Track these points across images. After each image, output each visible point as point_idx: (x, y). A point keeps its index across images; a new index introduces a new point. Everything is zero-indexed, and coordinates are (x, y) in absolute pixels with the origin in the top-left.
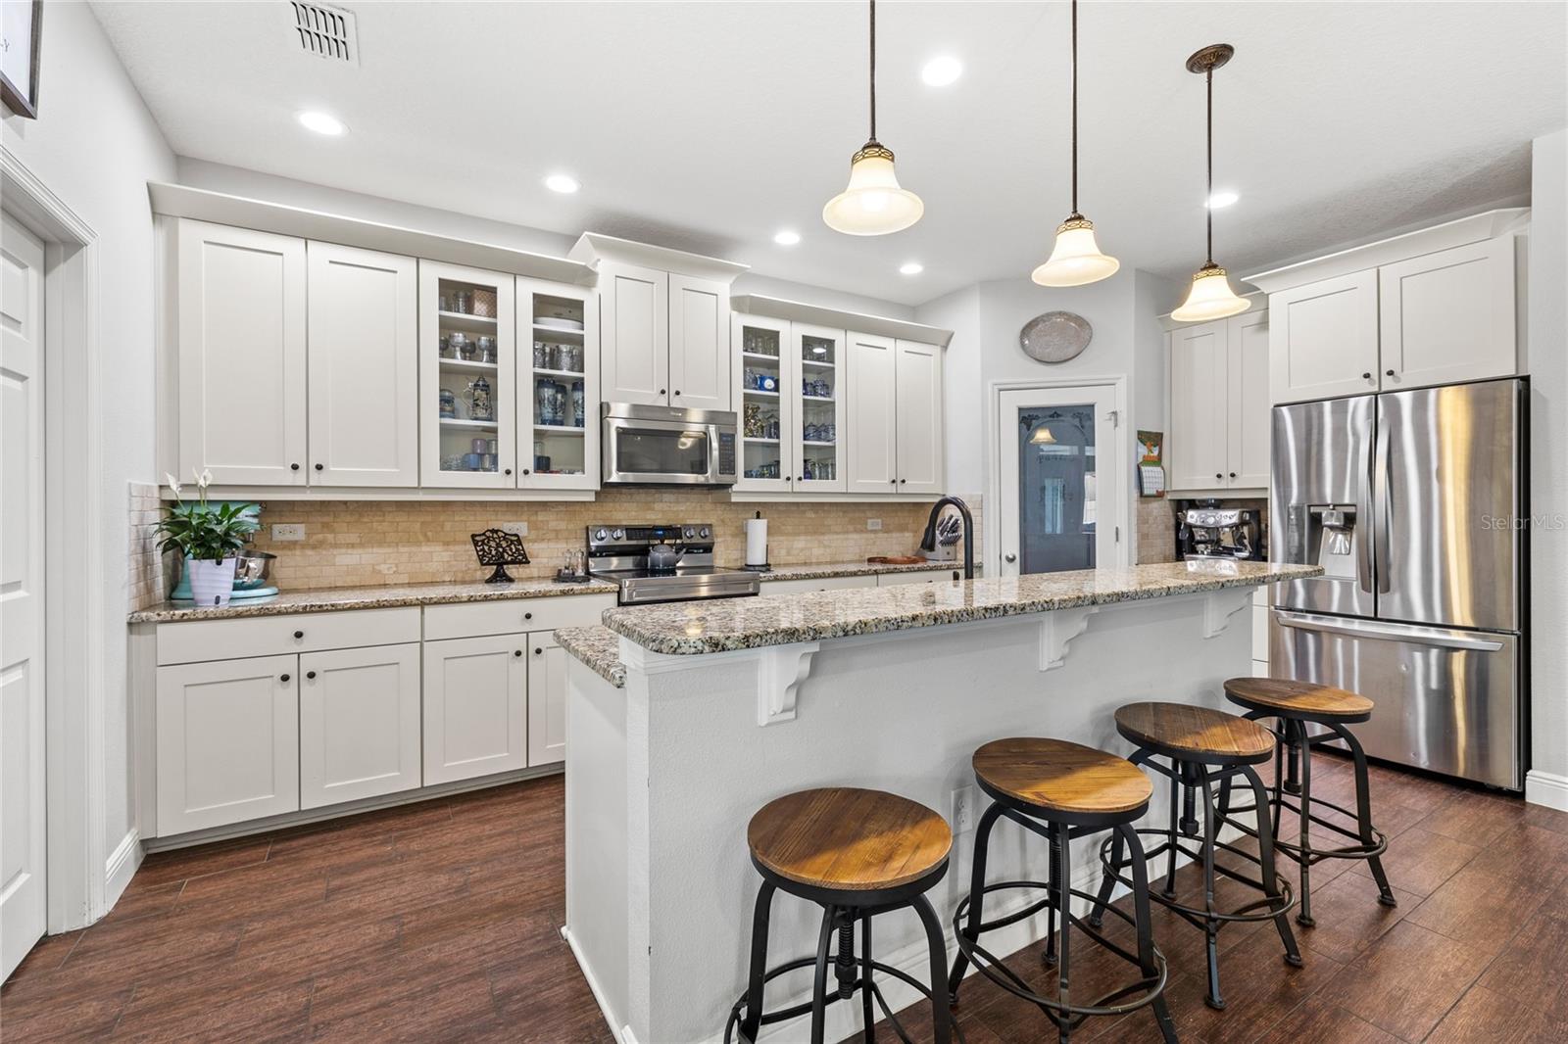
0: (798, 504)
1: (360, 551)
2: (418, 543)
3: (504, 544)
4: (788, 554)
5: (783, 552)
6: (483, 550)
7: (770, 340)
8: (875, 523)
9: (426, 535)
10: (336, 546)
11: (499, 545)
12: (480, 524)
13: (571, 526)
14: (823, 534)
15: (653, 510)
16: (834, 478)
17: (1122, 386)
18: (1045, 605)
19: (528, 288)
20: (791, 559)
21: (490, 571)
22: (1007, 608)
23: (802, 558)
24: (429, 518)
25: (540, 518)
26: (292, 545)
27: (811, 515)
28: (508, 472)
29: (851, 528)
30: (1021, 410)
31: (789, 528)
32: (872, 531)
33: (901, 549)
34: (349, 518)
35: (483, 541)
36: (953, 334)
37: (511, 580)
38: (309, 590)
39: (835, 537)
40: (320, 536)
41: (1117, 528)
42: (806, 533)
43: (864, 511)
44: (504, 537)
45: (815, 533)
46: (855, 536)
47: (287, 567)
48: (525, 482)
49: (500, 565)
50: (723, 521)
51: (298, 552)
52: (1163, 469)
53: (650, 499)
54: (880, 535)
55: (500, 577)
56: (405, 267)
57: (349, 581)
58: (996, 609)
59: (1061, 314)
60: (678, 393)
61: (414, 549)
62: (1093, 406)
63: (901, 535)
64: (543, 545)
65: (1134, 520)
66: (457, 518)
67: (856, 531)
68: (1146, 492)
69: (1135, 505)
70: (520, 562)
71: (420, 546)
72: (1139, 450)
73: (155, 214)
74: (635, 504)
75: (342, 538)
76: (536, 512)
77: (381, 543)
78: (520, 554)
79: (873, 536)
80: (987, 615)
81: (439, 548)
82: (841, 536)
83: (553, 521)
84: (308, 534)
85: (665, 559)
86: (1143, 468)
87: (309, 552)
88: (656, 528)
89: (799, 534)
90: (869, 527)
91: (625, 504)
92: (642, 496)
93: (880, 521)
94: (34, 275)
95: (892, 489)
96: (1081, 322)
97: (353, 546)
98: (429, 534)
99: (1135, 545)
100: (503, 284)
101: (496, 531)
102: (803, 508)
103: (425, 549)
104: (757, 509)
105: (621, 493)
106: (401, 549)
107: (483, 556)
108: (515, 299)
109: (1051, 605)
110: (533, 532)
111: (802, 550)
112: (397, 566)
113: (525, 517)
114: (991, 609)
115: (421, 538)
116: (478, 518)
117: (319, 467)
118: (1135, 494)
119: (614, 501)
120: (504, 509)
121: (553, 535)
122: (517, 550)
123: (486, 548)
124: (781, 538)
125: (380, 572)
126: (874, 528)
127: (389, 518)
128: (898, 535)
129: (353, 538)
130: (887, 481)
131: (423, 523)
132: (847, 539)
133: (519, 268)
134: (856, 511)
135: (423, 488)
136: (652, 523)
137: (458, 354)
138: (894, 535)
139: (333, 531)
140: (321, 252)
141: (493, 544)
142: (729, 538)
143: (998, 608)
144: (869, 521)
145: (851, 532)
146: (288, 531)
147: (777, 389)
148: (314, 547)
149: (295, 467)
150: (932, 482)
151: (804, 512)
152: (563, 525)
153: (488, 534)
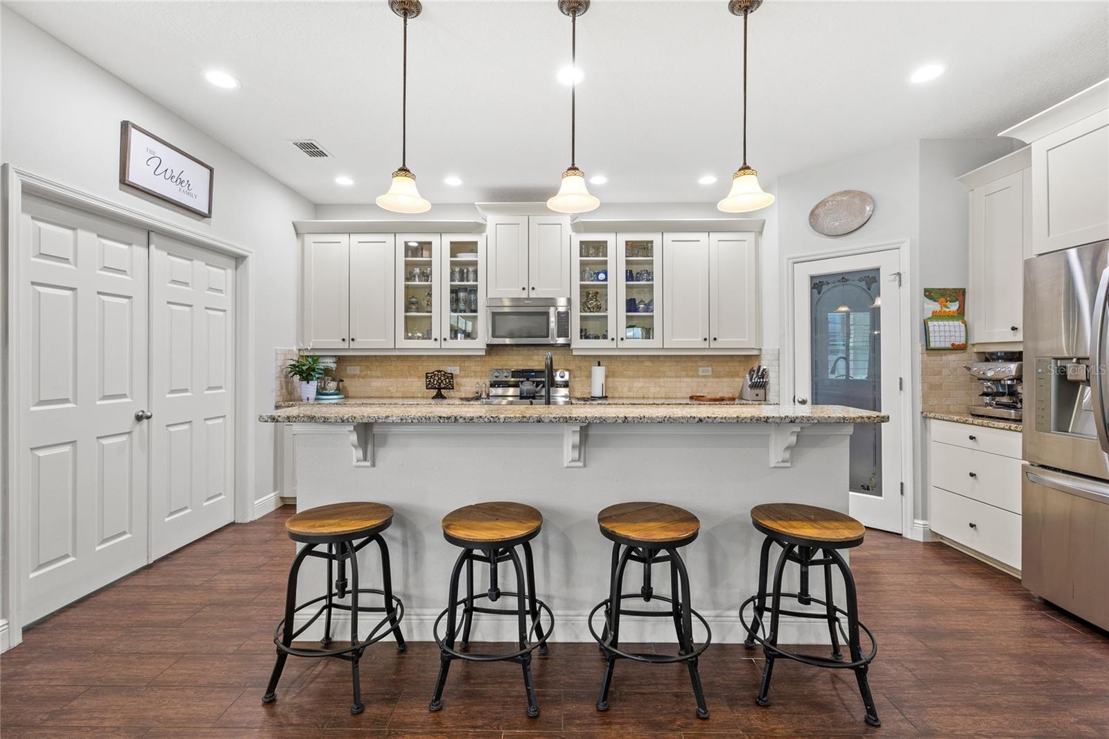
0: (638, 356)
1: (382, 380)
2: (407, 377)
3: (443, 378)
4: (630, 391)
5: (625, 389)
6: (430, 381)
7: (600, 247)
8: (705, 370)
9: (410, 373)
10: (372, 377)
11: (440, 379)
12: (432, 368)
13: (483, 369)
14: (659, 377)
15: (533, 360)
16: (653, 338)
17: (905, 250)
18: (492, 419)
19: (448, 239)
20: (631, 394)
21: (434, 392)
22: (458, 418)
23: (641, 395)
24: (412, 364)
25: (466, 364)
26: (354, 376)
27: (649, 364)
28: (436, 340)
29: (683, 373)
30: (812, 278)
31: (631, 373)
32: (703, 376)
33: (732, 391)
34: (377, 364)
35: (431, 377)
36: (765, 221)
37: (445, 398)
38: (361, 398)
39: (669, 379)
40: (365, 372)
41: (901, 379)
42: (644, 377)
43: (696, 362)
44: (444, 375)
45: (651, 376)
46: (688, 380)
47: (351, 385)
48: (445, 345)
49: (439, 389)
50: (580, 368)
51: (357, 379)
52: (965, 323)
53: (530, 353)
54: (711, 379)
55: (439, 396)
56: (389, 238)
57: (377, 394)
58: (449, 418)
59: (846, 193)
60: (533, 289)
61: (405, 380)
62: (878, 269)
63: (732, 380)
64: (468, 380)
65: (918, 372)
66: (425, 364)
67: (687, 376)
68: (932, 345)
69: (919, 358)
70: (450, 389)
71: (407, 378)
72: (926, 306)
73: (297, 234)
74: (521, 357)
75: (374, 373)
76: (464, 361)
77: (390, 376)
78: (450, 384)
79: (704, 380)
80: (441, 421)
81: (416, 380)
82: (674, 379)
83: (473, 366)
84: (361, 371)
85: (527, 390)
86: (930, 323)
87: (361, 380)
88: (532, 371)
89: (638, 377)
90: (701, 373)
91: (515, 357)
92: (525, 351)
93: (710, 368)
94: (230, 272)
95: (706, 345)
96: (864, 197)
97: (378, 377)
98: (412, 372)
99: (919, 394)
100: (434, 239)
101: (440, 371)
102: (643, 359)
103: (409, 380)
104: (598, 360)
105: (513, 350)
106: (399, 380)
107: (429, 384)
108: (441, 246)
109: (496, 419)
110: (462, 372)
111: (641, 388)
112: (397, 388)
113: (458, 364)
114: (444, 417)
115: (408, 374)
116: (435, 364)
117: (353, 340)
118: (919, 347)
119: (508, 355)
120: (447, 359)
121: (473, 374)
122: (449, 381)
123: (432, 380)
124: (624, 380)
125: (390, 391)
126: (704, 374)
127: (394, 363)
128: (728, 380)
129: (379, 373)
130: (700, 339)
131: (409, 366)
132: (680, 382)
133: (442, 229)
134: (685, 361)
135: (398, 349)
136: (532, 368)
137: (417, 279)
138: (725, 380)
139: (370, 370)
140: (355, 238)
141: (436, 378)
142: (584, 379)
143: (450, 418)
144: (700, 369)
145: (684, 377)
146: (354, 370)
147: (606, 279)
148: (363, 378)
149: (344, 340)
150: (746, 339)
151: (643, 362)
152: (478, 369)
153: (436, 373)
